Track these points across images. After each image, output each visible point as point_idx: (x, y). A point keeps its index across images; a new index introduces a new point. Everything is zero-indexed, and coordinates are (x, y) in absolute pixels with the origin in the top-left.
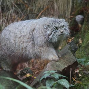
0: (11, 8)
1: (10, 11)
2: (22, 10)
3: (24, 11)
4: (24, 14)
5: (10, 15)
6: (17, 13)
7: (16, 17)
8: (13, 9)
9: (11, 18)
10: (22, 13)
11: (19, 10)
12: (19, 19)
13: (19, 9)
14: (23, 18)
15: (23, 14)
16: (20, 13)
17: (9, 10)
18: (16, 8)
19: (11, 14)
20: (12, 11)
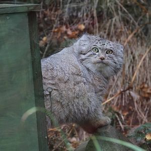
0: (115, 14)
1: (114, 19)
2: (136, 17)
3: (139, 19)
4: (139, 25)
5: (113, 27)
6: (126, 22)
7: (123, 30)
8: (118, 14)
9: (115, 32)
10: (135, 21)
11: (131, 17)
12: (130, 34)
13: (130, 15)
14: (138, 31)
15: (137, 24)
16: (131, 21)
17: (112, 18)
18: (124, 12)
19: (115, 25)
20: (116, 18)
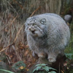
0: (7, 8)
1: (6, 11)
3: (19, 11)
4: (18, 14)
6: (12, 12)
7: (11, 16)
9: (7, 17)
11: (15, 10)
12: (14, 18)
14: (18, 17)
18: (11, 8)
19: (7, 14)
